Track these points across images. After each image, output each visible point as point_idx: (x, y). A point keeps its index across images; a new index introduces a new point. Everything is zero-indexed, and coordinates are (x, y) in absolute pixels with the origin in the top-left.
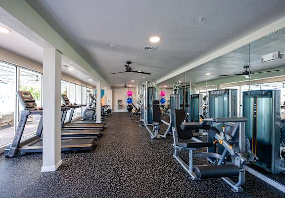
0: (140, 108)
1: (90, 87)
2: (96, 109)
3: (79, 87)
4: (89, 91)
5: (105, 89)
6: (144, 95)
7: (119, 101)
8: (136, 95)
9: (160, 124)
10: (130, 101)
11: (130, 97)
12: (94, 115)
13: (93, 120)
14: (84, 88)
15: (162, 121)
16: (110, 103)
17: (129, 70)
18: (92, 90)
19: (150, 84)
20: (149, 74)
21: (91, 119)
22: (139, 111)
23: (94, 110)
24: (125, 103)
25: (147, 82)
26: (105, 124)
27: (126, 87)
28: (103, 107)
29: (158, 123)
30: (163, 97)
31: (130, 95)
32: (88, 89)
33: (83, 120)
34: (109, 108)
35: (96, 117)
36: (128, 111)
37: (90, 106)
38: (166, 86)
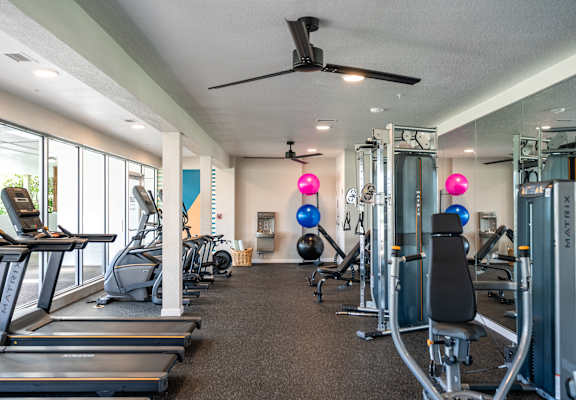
0: (357, 250)
1: (144, 160)
2: (160, 251)
3: (93, 160)
4: (140, 177)
5: (203, 165)
6: (380, 188)
7: (265, 218)
8: (334, 191)
9: (472, 340)
10: (309, 217)
11: (311, 200)
12: (152, 277)
13: (148, 300)
14: (116, 165)
15: (479, 318)
16: (225, 227)
17: (309, 60)
18: (149, 173)
19: (408, 135)
20: (412, 81)
21: (141, 295)
22: (354, 261)
23: (154, 258)
24: (289, 228)
25: (390, 126)
26: (198, 325)
27: (291, 155)
28: (192, 245)
29: (461, 334)
30: (456, 200)
31: (309, 190)
32: (135, 168)
33: (110, 301)
34: (220, 247)
35: (161, 286)
36: (301, 260)
37: (139, 237)
38: (469, 151)
